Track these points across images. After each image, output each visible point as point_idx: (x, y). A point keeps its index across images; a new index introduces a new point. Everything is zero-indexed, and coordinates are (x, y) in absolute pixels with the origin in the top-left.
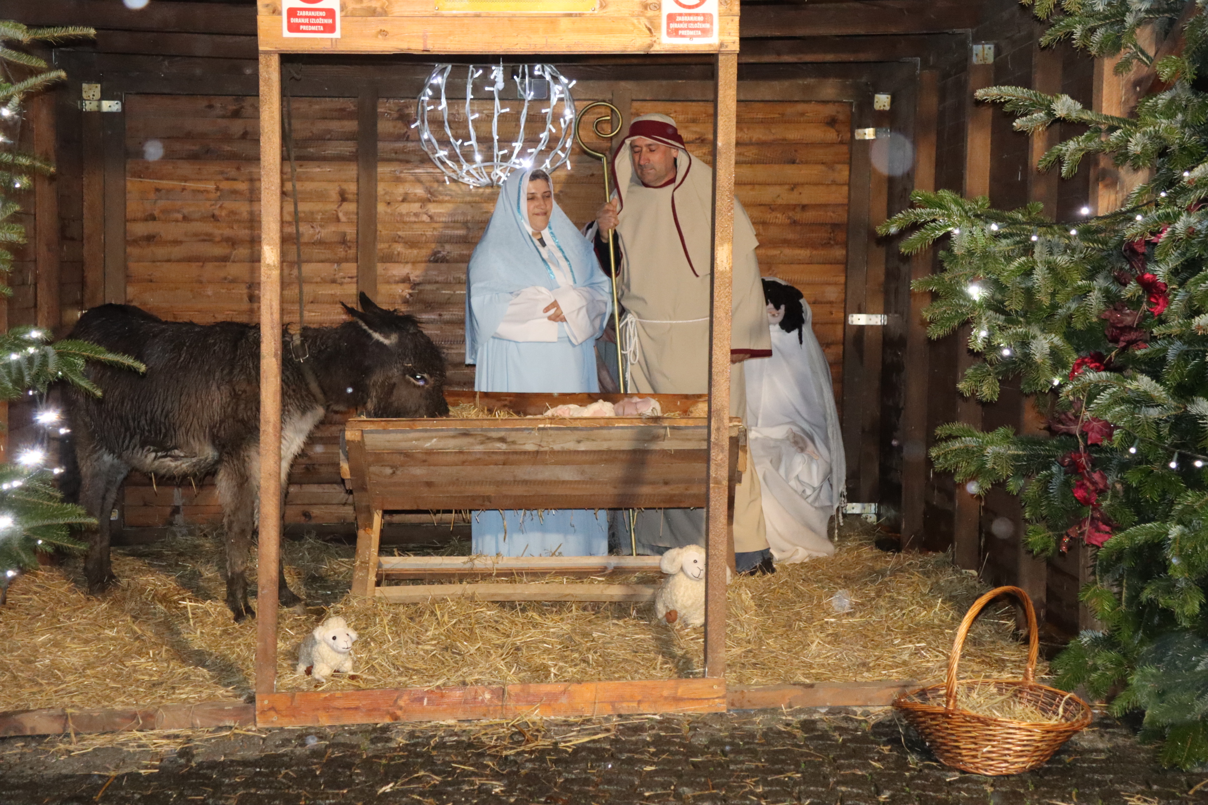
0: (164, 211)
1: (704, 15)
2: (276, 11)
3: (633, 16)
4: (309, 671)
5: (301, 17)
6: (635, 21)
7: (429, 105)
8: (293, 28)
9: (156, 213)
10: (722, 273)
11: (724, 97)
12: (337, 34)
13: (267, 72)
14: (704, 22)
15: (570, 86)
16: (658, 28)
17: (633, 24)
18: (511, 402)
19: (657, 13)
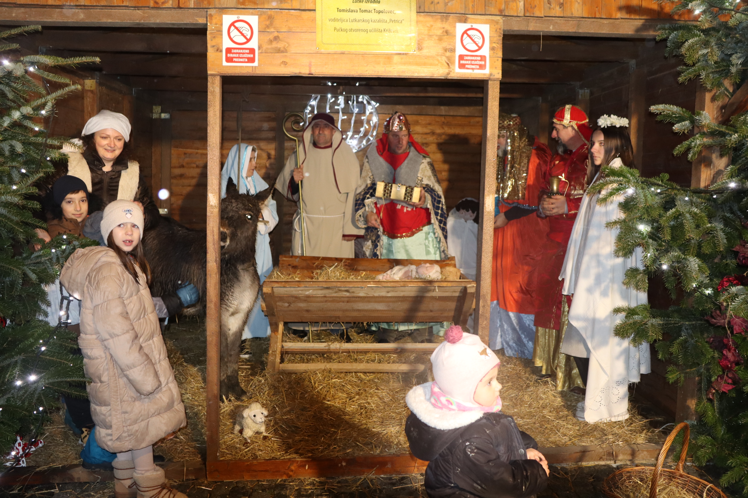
0: (187, 163)
1: (481, 56)
2: (219, 50)
3: (438, 55)
4: (241, 431)
5: (234, 53)
6: (439, 59)
7: (309, 114)
8: (229, 60)
9: (184, 164)
10: (488, 212)
11: (492, 106)
12: (256, 64)
13: (213, 88)
14: (481, 60)
15: (376, 106)
16: (453, 63)
17: (438, 60)
18: (349, 263)
19: (453, 54)
